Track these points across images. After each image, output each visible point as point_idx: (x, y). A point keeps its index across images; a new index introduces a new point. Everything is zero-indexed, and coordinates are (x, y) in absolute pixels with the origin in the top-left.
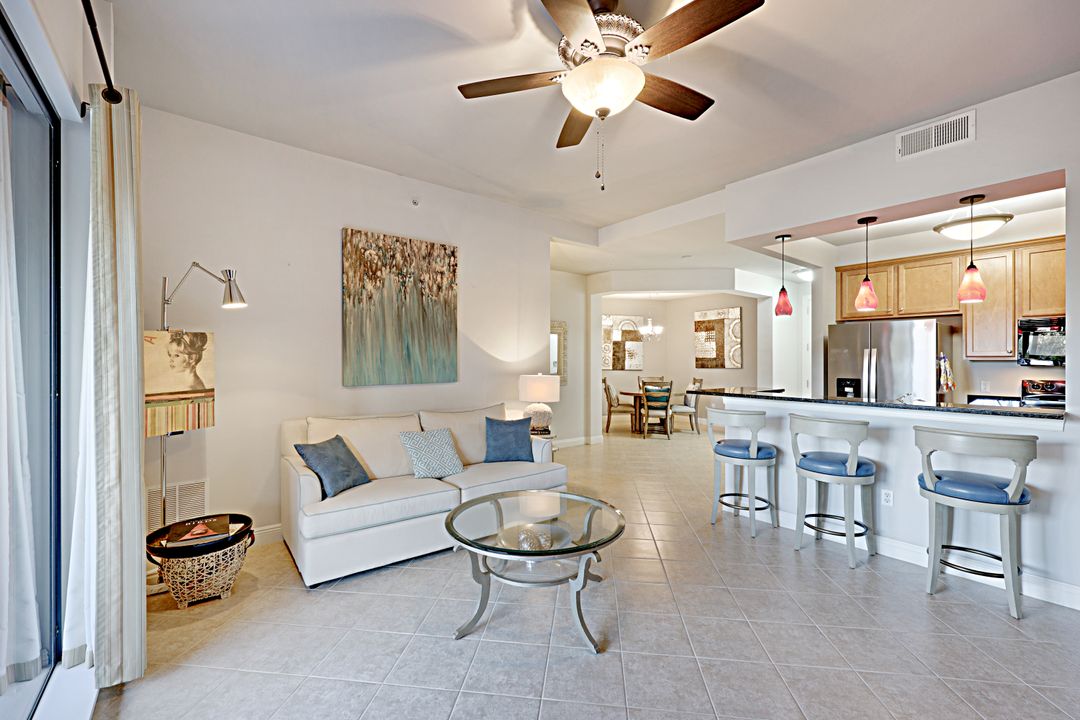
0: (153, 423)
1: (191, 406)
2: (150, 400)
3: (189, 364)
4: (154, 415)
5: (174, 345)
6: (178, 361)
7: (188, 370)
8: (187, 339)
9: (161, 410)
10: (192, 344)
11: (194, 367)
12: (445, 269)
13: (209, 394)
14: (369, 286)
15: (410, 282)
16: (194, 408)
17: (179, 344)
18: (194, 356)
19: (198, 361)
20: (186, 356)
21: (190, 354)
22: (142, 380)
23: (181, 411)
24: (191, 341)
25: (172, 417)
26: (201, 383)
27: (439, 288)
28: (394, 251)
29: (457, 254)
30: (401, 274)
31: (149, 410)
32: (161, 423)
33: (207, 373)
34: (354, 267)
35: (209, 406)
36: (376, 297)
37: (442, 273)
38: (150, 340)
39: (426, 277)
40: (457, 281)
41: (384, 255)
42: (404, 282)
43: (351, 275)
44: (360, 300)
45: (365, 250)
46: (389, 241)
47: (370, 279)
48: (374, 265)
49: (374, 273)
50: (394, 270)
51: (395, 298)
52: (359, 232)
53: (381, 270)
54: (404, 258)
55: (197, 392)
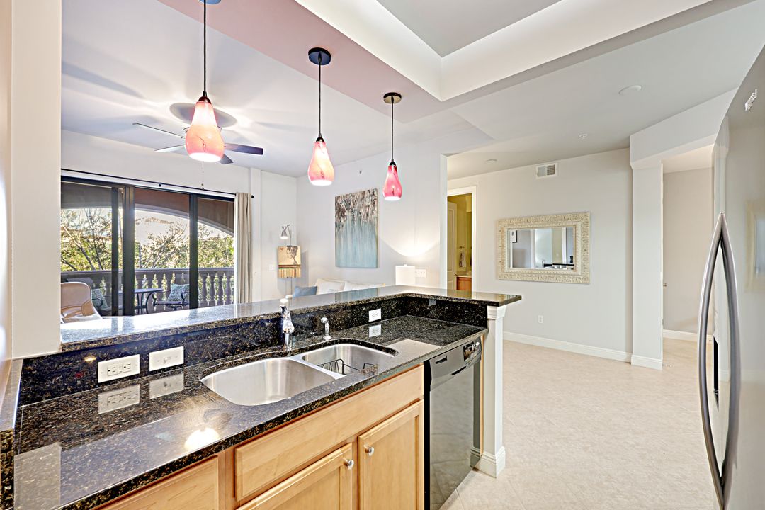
0: (283, 274)
2: (280, 267)
3: (293, 256)
4: (282, 272)
5: (288, 250)
6: (289, 255)
7: (292, 258)
8: (292, 248)
9: (285, 270)
10: (293, 251)
11: (294, 258)
12: (370, 203)
13: (298, 266)
14: (342, 221)
15: (356, 214)
16: (294, 270)
17: (290, 250)
19: (295, 255)
20: (292, 254)
22: (278, 262)
23: (290, 271)
25: (288, 272)
26: (297, 263)
27: (367, 215)
28: (350, 201)
29: (375, 193)
30: (353, 212)
31: (280, 270)
32: (285, 274)
33: (298, 259)
34: (338, 213)
35: (299, 271)
36: (344, 225)
37: (369, 206)
38: (282, 249)
39: (362, 210)
40: (376, 209)
41: (347, 204)
42: (354, 216)
43: (337, 217)
44: (340, 228)
45: (341, 204)
46: (348, 197)
47: (343, 217)
48: (344, 210)
49: (344, 214)
50: (350, 210)
51: (350, 224)
52: (339, 197)
53: (346, 212)
54: (354, 203)
55: (295, 265)
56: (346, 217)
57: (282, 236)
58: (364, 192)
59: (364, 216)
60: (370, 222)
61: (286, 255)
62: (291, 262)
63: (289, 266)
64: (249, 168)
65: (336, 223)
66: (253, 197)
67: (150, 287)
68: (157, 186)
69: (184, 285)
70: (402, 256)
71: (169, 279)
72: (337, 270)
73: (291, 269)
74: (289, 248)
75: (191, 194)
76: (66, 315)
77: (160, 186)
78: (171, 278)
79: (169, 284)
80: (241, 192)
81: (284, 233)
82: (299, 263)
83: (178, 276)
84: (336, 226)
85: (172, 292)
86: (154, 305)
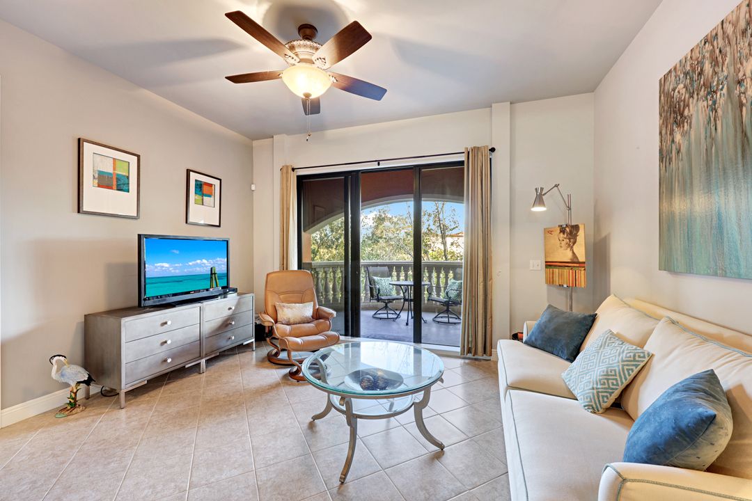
0: (553, 277)
1: (571, 271)
2: (549, 265)
3: (569, 245)
4: (553, 273)
5: (562, 234)
6: (563, 243)
7: (569, 249)
8: (568, 230)
9: (556, 271)
10: (571, 233)
11: (572, 247)
13: (581, 265)
16: (573, 273)
17: (564, 234)
18: (572, 240)
19: (574, 243)
20: (568, 240)
21: (569, 239)
23: (565, 274)
24: (570, 231)
25: (561, 276)
26: (577, 258)
31: (548, 270)
32: (556, 278)
33: (580, 251)
35: (582, 273)
36: (683, 150)
38: (551, 232)
41: (691, 79)
42: (715, 103)
43: (664, 132)
44: (670, 159)
45: (674, 90)
46: (696, 54)
47: (678, 126)
48: (682, 104)
49: (682, 115)
50: (702, 93)
51: (703, 136)
52: (670, 71)
53: (688, 106)
54: (715, 62)
55: (575, 263)
57: (533, 206)
62: (565, 256)
63: (562, 265)
64: (490, 106)
65: (661, 151)
66: (492, 150)
73: (566, 271)
77: (379, 164)
81: (537, 201)
82: (582, 258)
84: (661, 159)
86: (429, 300)
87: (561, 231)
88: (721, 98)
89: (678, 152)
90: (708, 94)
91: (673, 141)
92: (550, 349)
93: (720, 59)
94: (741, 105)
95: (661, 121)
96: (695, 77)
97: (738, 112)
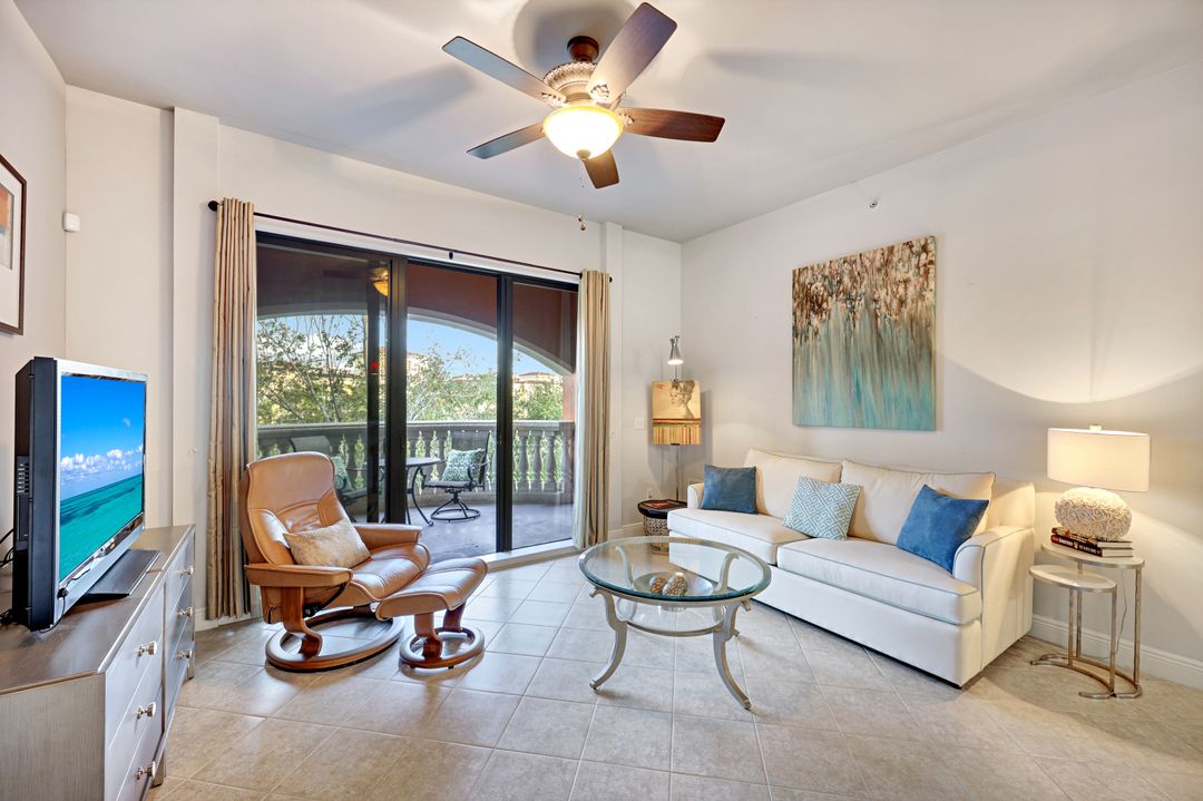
1: (684, 428)
2: (656, 423)
3: (683, 401)
4: (662, 432)
5: (674, 389)
6: (677, 399)
7: (683, 406)
8: (682, 385)
9: (667, 429)
10: (685, 389)
11: (686, 404)
12: (911, 274)
13: (694, 421)
14: (815, 322)
15: (860, 303)
16: (686, 430)
17: (677, 389)
18: (686, 396)
19: (689, 399)
20: (681, 396)
21: (683, 395)
23: (678, 432)
24: (684, 386)
25: (673, 434)
26: (692, 415)
27: (902, 302)
28: (841, 274)
29: (931, 247)
30: (849, 298)
31: (656, 429)
32: (667, 437)
33: (695, 407)
34: (801, 306)
35: (696, 430)
36: (822, 332)
37: (906, 282)
38: (661, 387)
39: (882, 293)
40: (932, 285)
41: (830, 283)
42: (853, 307)
43: (798, 313)
44: (807, 338)
45: (811, 285)
46: (835, 266)
47: (816, 313)
48: (820, 298)
49: (820, 306)
50: (841, 296)
51: (842, 328)
52: (806, 268)
53: (827, 301)
54: (853, 279)
55: (689, 419)
56: (828, 312)
57: (671, 357)
58: (893, 247)
59: (888, 307)
60: (912, 319)
61: (670, 398)
62: (680, 412)
63: (674, 422)
64: (602, 223)
65: (795, 328)
66: (611, 280)
67: (428, 455)
68: (443, 258)
69: (469, 452)
70: (1046, 403)
71: (443, 439)
72: (798, 433)
73: (679, 428)
74: (675, 384)
75: (499, 276)
76: (290, 524)
77: (451, 256)
78: (445, 439)
79: (442, 448)
80: (591, 269)
81: (674, 353)
82: (697, 415)
83: (457, 434)
84: (795, 335)
85: (448, 463)
86: (423, 486)
87: (673, 387)
88: (860, 306)
89: (816, 334)
90: (847, 299)
91: (809, 323)
92: (733, 508)
93: (858, 279)
94: (876, 316)
95: (795, 305)
96: (835, 282)
97: (874, 320)
